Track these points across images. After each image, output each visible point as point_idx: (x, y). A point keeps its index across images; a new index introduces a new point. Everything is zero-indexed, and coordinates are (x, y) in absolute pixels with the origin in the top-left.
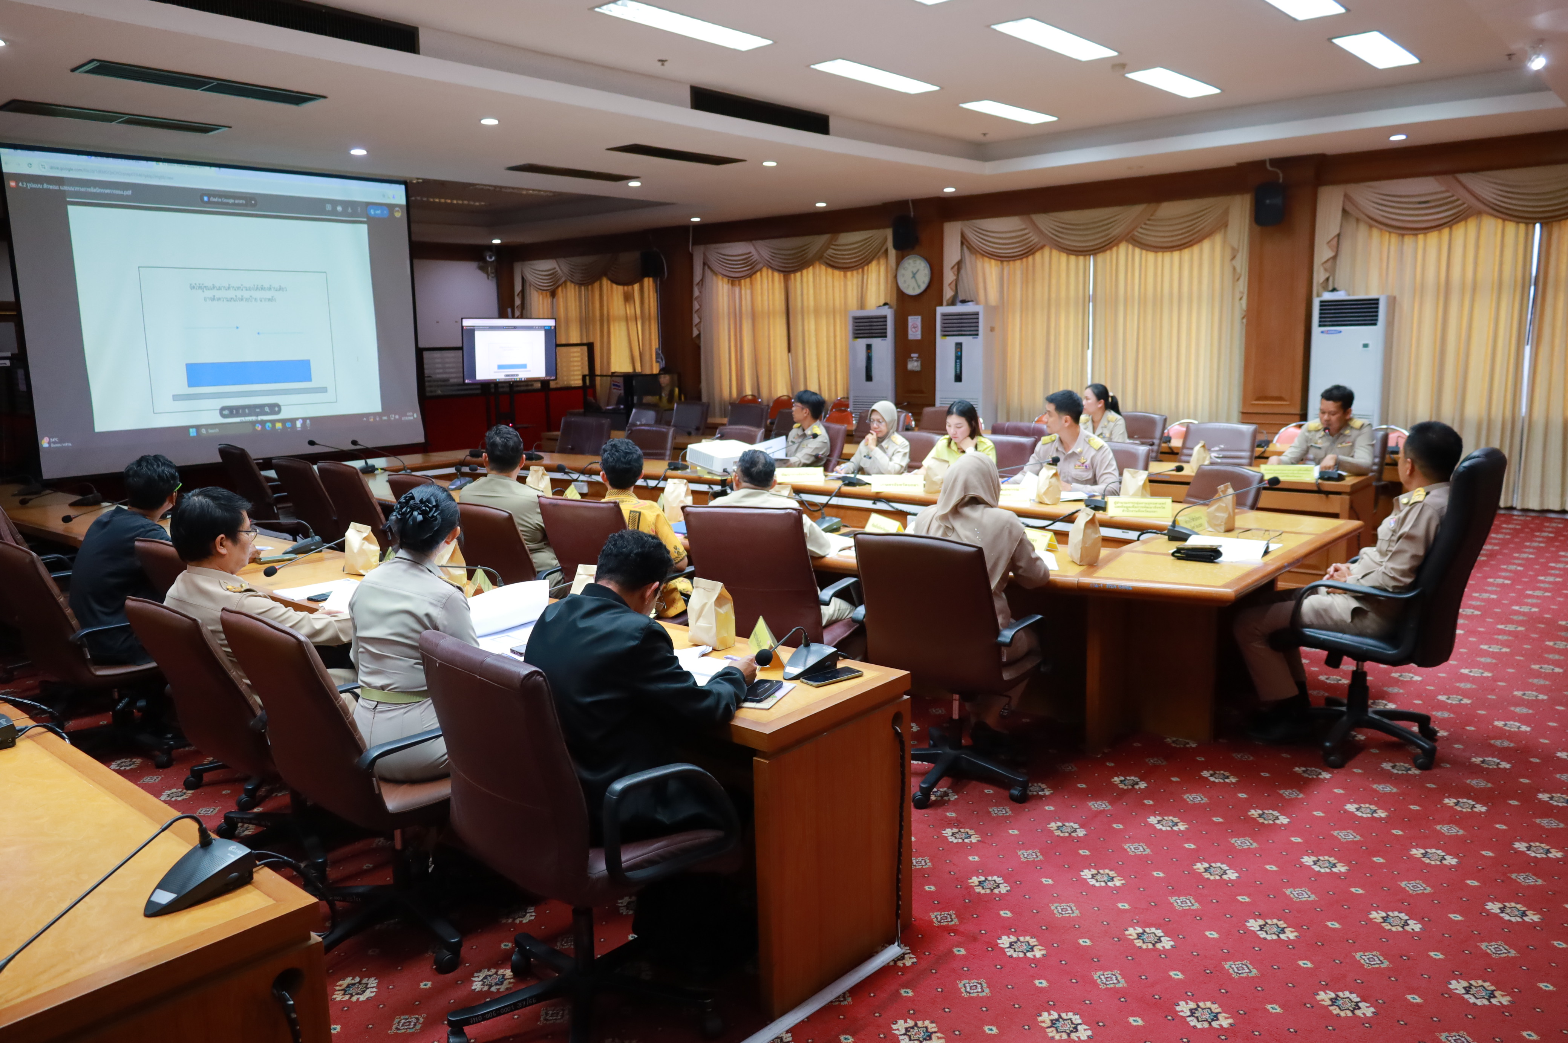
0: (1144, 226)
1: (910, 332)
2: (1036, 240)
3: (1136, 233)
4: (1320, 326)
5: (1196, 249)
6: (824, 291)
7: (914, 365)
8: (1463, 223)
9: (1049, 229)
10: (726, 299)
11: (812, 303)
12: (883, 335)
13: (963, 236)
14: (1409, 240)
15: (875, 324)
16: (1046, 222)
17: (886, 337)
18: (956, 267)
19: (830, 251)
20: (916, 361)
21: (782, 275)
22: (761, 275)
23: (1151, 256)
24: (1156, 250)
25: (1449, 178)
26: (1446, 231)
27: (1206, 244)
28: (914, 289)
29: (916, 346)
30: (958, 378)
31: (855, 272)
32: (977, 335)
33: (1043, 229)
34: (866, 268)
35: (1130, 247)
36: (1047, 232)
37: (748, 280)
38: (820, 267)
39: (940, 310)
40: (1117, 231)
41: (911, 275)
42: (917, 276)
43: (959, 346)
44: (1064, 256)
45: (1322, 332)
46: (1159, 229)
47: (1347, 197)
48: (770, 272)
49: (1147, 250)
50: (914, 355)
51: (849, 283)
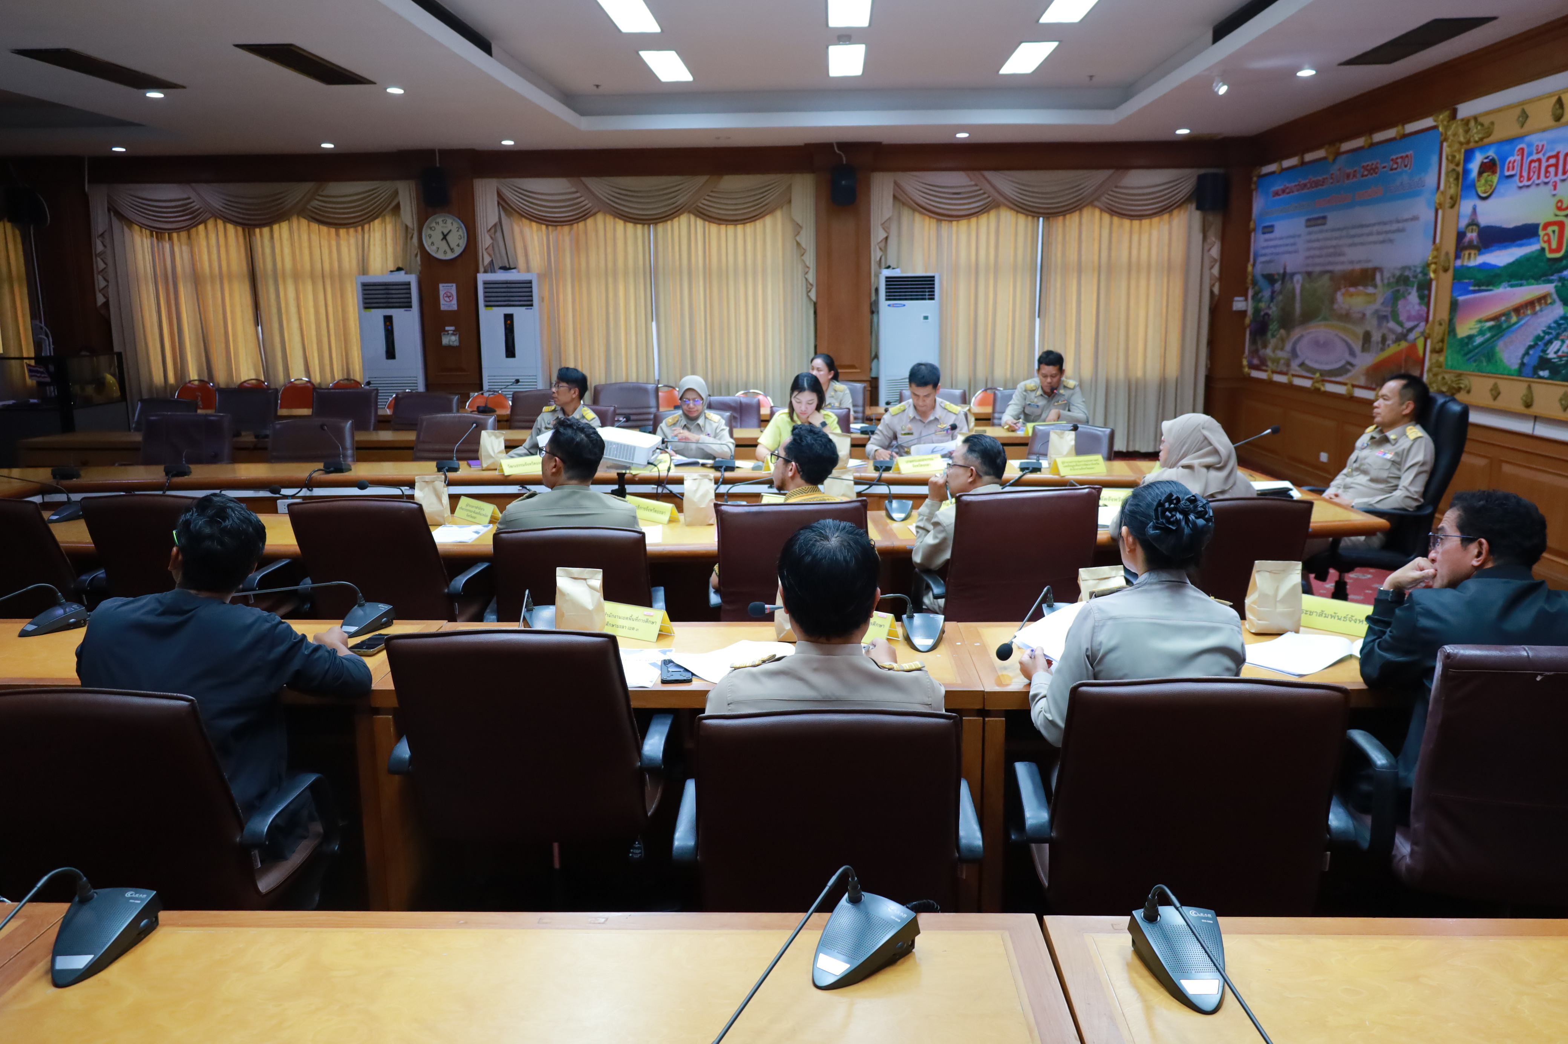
0: (707, 198)
1: (442, 302)
2: (590, 205)
3: (700, 205)
4: (887, 300)
5: (759, 224)
6: (306, 252)
7: (450, 339)
8: (986, 215)
9: (607, 196)
10: (148, 257)
11: (288, 265)
12: (408, 306)
13: (499, 195)
14: (945, 226)
15: (393, 292)
16: (600, 186)
17: (411, 307)
18: (493, 230)
19: (315, 203)
20: (453, 334)
21: (240, 229)
22: (206, 228)
23: (714, 228)
24: (719, 222)
25: (977, 173)
26: (974, 220)
27: (768, 220)
28: (445, 252)
29: (451, 318)
30: (510, 352)
31: (352, 230)
32: (532, 305)
33: (597, 193)
34: (366, 227)
35: (692, 218)
36: (601, 197)
37: (184, 234)
38: (298, 219)
39: (482, 277)
40: (681, 200)
41: (442, 237)
42: (449, 238)
43: (509, 318)
44: (620, 224)
45: (889, 305)
46: (722, 201)
47: (896, 184)
48: (220, 223)
49: (710, 222)
50: (450, 328)
51: (344, 244)
